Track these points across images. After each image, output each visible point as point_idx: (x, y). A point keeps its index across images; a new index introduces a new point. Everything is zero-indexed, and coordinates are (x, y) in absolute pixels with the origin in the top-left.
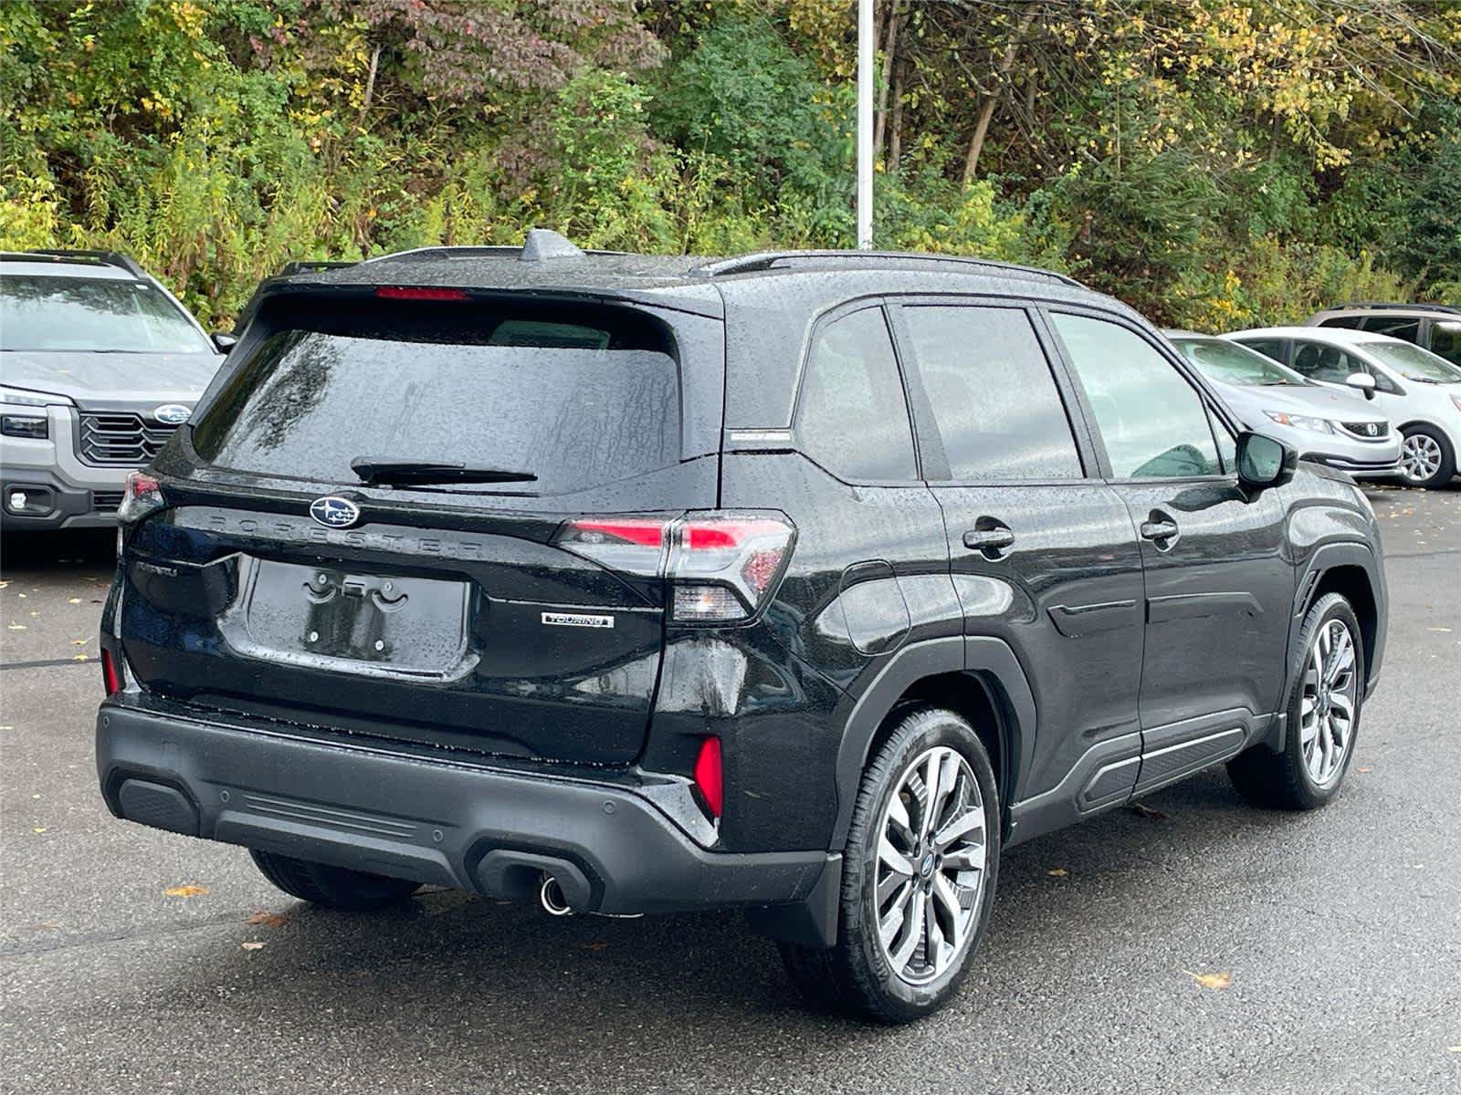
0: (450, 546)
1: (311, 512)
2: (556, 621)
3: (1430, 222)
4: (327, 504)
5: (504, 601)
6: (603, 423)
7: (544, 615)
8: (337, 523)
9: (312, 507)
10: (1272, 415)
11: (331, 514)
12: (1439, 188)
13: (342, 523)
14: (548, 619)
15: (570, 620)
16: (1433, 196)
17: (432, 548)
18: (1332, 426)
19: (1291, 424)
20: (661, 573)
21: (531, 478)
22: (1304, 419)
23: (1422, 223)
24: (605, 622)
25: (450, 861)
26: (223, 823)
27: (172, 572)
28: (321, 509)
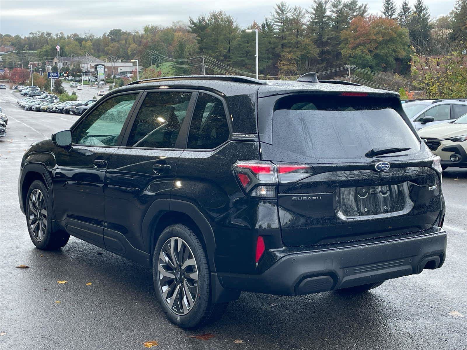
1: (376, 168)
4: (381, 164)
8: (384, 170)
9: (376, 166)
11: (382, 168)
13: (386, 169)
14: (430, 189)
25: (413, 268)
26: (345, 282)
27: (319, 198)
28: (380, 166)
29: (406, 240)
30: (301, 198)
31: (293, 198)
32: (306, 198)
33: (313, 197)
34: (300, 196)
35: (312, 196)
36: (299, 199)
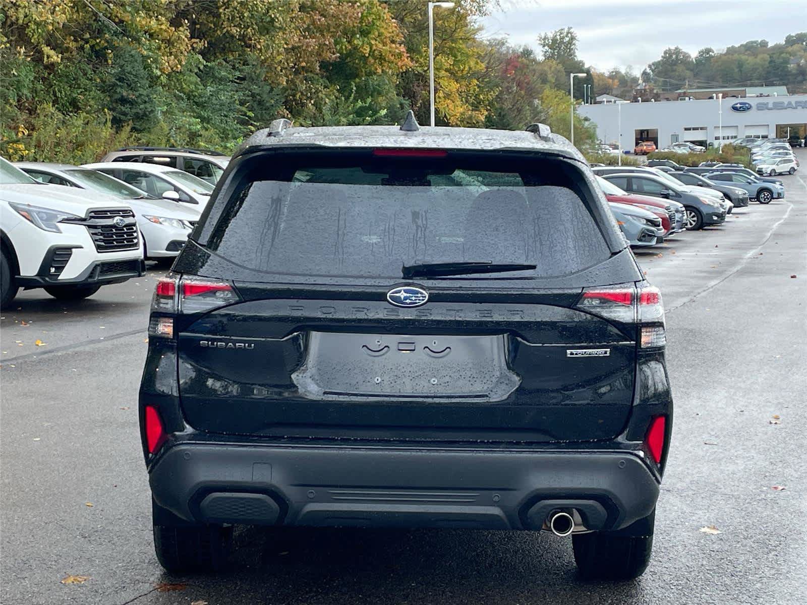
0: (500, 314)
1: (388, 298)
2: (576, 354)
3: (122, 96)
4: (403, 292)
5: (541, 345)
6: (564, 232)
7: (569, 352)
8: (410, 304)
9: (388, 295)
10: (149, 217)
11: (406, 298)
12: (125, 75)
13: (416, 303)
14: (572, 354)
15: (585, 353)
16: (121, 80)
17: (486, 315)
18: (183, 224)
19: (161, 223)
20: (636, 321)
21: (534, 267)
22: (166, 219)
23: (117, 96)
24: (606, 353)
25: (505, 512)
26: (309, 512)
27: (250, 346)
28: (397, 295)
29: (481, 454)
30: (215, 343)
31: (201, 342)
32: (224, 344)
33: (237, 344)
34: (213, 340)
35: (234, 342)
36: (211, 344)
